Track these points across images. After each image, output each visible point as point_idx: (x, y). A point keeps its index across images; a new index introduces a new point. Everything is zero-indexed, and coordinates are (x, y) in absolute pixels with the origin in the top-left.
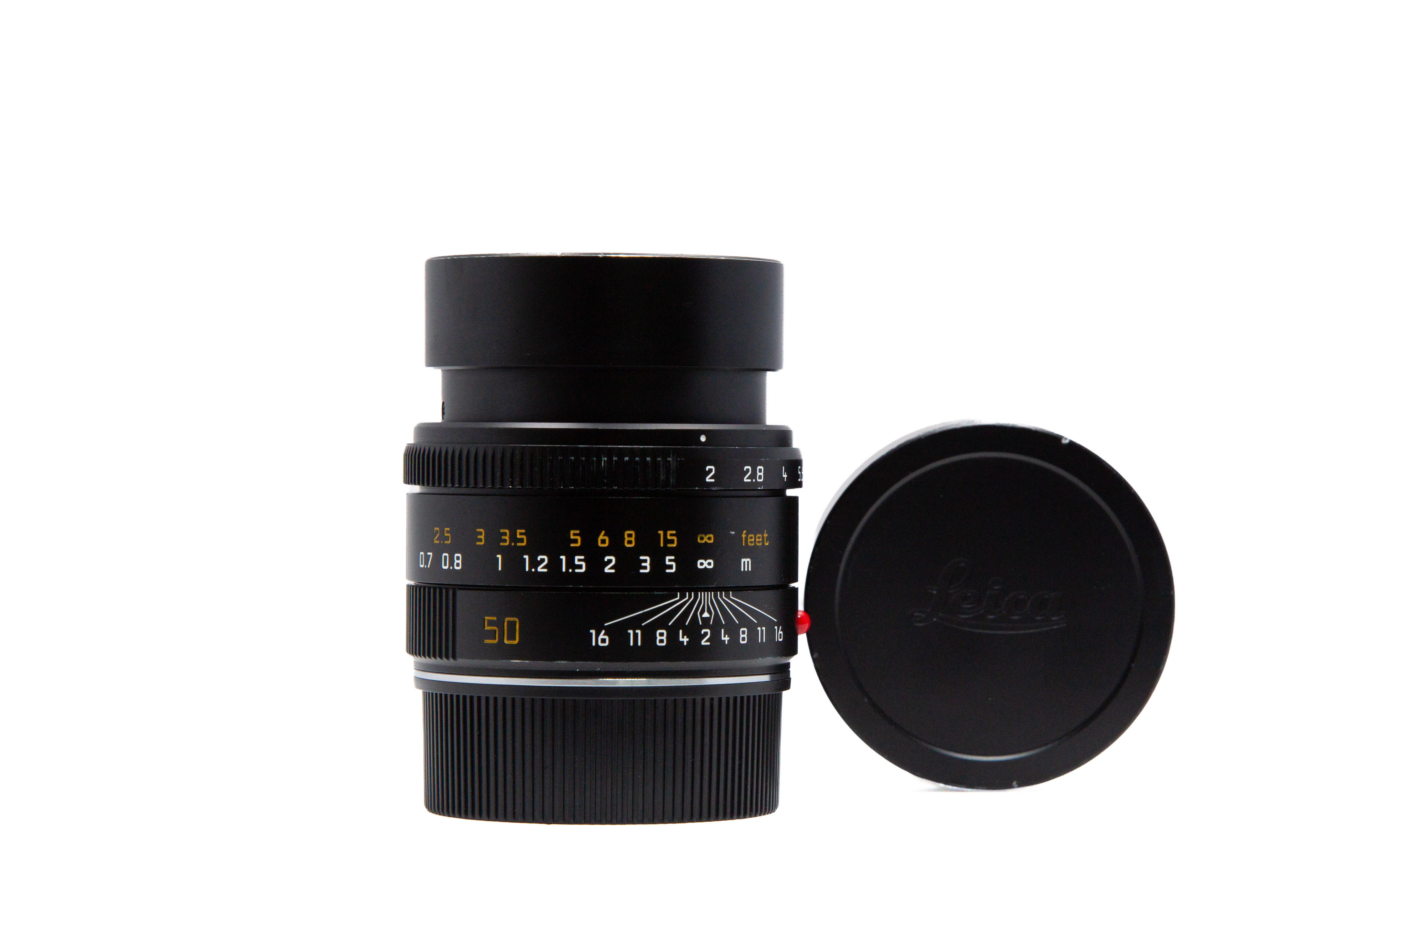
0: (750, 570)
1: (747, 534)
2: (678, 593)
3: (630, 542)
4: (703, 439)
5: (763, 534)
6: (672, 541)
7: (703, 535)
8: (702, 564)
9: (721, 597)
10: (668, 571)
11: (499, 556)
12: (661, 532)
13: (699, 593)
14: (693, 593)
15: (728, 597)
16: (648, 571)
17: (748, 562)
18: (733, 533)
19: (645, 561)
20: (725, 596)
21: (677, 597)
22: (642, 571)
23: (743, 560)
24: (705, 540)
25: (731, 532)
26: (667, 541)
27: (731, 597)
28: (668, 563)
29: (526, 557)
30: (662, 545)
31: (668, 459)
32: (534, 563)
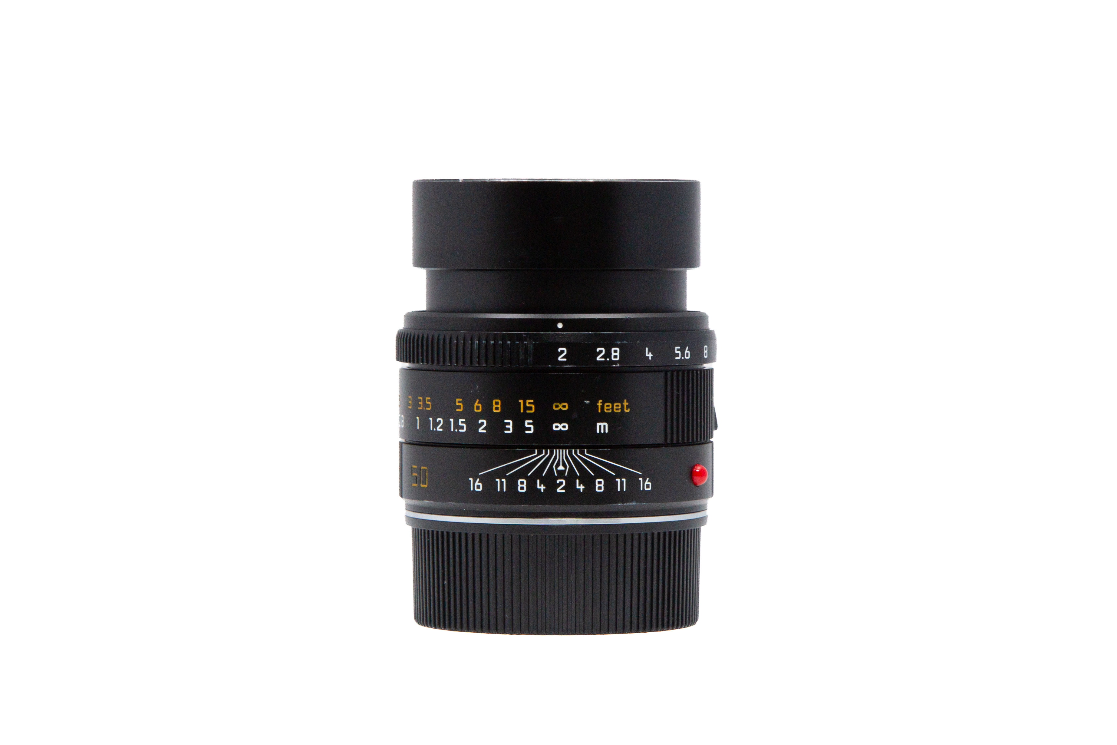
0: (607, 431)
1: (603, 403)
2: (536, 450)
3: (497, 409)
4: (560, 326)
5: (622, 402)
6: (531, 408)
7: (558, 404)
8: (557, 427)
9: (576, 453)
10: (527, 432)
11: (418, 418)
12: (521, 401)
13: (555, 450)
14: (549, 450)
15: (582, 453)
16: (511, 431)
17: (604, 426)
18: (588, 402)
19: (509, 424)
20: (579, 453)
21: (535, 453)
22: (506, 432)
23: (598, 424)
24: (560, 407)
25: (585, 401)
26: (526, 408)
27: (586, 454)
28: (527, 426)
29: (431, 419)
30: (522, 411)
31: (525, 342)
32: (436, 424)
